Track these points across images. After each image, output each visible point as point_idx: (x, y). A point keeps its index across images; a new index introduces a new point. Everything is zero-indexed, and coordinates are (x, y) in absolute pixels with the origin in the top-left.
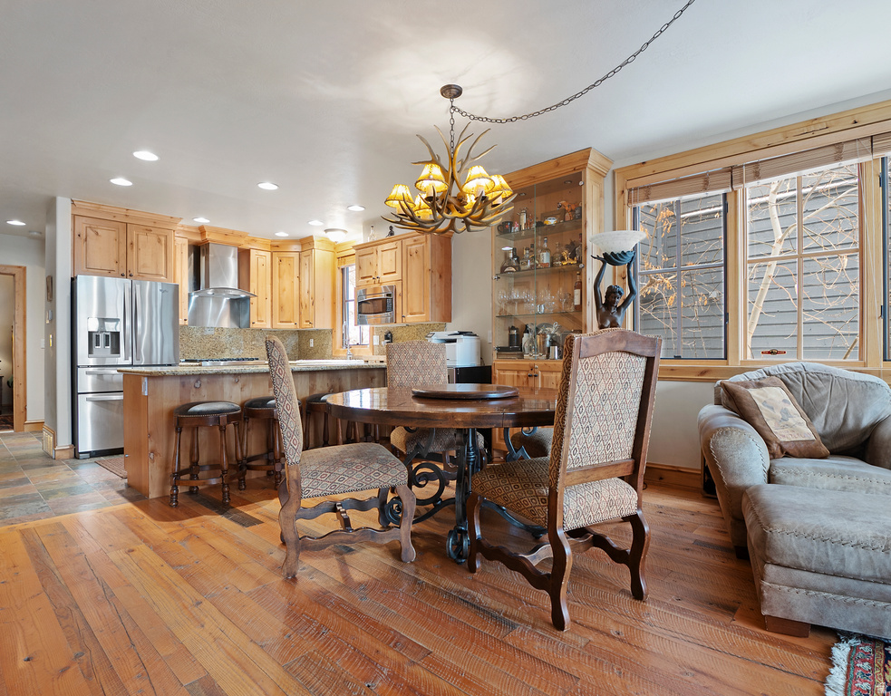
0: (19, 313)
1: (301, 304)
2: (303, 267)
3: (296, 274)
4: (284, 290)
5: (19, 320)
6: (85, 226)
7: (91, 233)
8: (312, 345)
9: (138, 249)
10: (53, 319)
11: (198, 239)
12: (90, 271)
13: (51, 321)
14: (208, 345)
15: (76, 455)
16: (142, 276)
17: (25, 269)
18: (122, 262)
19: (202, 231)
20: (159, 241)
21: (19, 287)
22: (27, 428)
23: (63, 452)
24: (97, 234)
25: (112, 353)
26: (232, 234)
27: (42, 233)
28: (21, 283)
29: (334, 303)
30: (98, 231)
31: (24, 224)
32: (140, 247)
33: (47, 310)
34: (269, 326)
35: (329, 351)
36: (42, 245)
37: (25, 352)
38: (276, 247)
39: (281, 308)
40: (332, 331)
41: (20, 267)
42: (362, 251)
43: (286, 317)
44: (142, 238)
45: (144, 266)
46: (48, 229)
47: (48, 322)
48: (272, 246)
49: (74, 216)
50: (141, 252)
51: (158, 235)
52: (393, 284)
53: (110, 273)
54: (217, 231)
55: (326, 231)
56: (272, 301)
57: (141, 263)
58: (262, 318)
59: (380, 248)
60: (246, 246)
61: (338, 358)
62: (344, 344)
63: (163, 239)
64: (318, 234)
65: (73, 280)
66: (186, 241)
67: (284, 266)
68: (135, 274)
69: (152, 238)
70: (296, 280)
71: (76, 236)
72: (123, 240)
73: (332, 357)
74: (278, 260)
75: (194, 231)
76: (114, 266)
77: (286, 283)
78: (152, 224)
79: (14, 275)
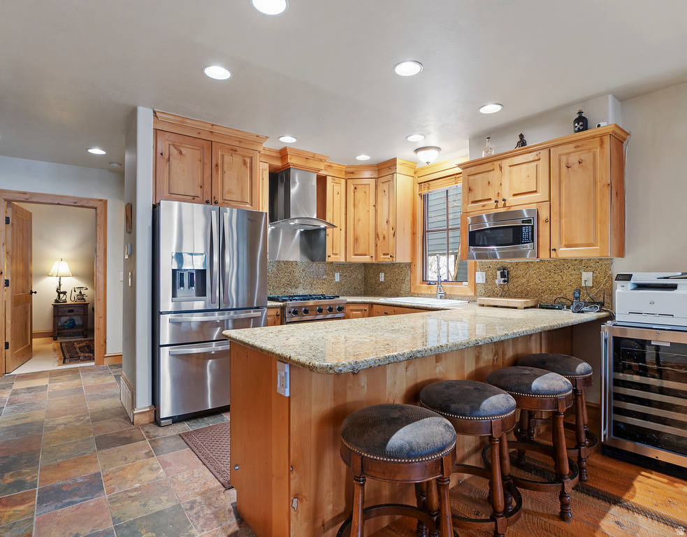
0: (100, 246)
1: (377, 236)
2: (380, 194)
3: (372, 202)
4: (359, 220)
5: (100, 253)
6: (167, 143)
7: (174, 151)
8: (382, 279)
9: (223, 172)
10: (132, 253)
11: (278, 164)
12: (173, 196)
13: (130, 256)
14: (283, 280)
15: (157, 421)
16: (227, 203)
17: (106, 201)
18: (207, 187)
19: (283, 154)
20: (245, 163)
21: (100, 220)
22: (107, 362)
23: (142, 416)
24: (181, 153)
25: (197, 295)
26: (314, 157)
27: (122, 164)
28: (102, 216)
29: (414, 234)
30: (182, 149)
31: (104, 153)
32: (225, 169)
33: (125, 243)
34: (343, 260)
35: (405, 287)
36: (122, 177)
37: (105, 285)
38: (351, 173)
39: (356, 240)
40: (410, 266)
41: (101, 200)
42: (473, 170)
43: (361, 249)
44: (227, 159)
45: (230, 192)
46: (128, 157)
47: (127, 257)
48: (347, 173)
49: (156, 130)
50: (226, 175)
51: (243, 156)
52: (533, 207)
53: (193, 199)
54: (299, 154)
55: (417, 150)
56: (346, 232)
57: (226, 189)
58: (336, 250)
59: (506, 163)
60: (323, 173)
61: (419, 295)
62: (424, 280)
63: (248, 161)
64: (403, 155)
65: (155, 209)
66: (266, 166)
67: (360, 194)
68: (220, 201)
69: (237, 160)
70: (372, 209)
71: (159, 155)
72: (207, 161)
73: (410, 294)
74: (352, 188)
75: (275, 154)
76: (198, 192)
77: (361, 213)
78: (237, 144)
79: (96, 208)
